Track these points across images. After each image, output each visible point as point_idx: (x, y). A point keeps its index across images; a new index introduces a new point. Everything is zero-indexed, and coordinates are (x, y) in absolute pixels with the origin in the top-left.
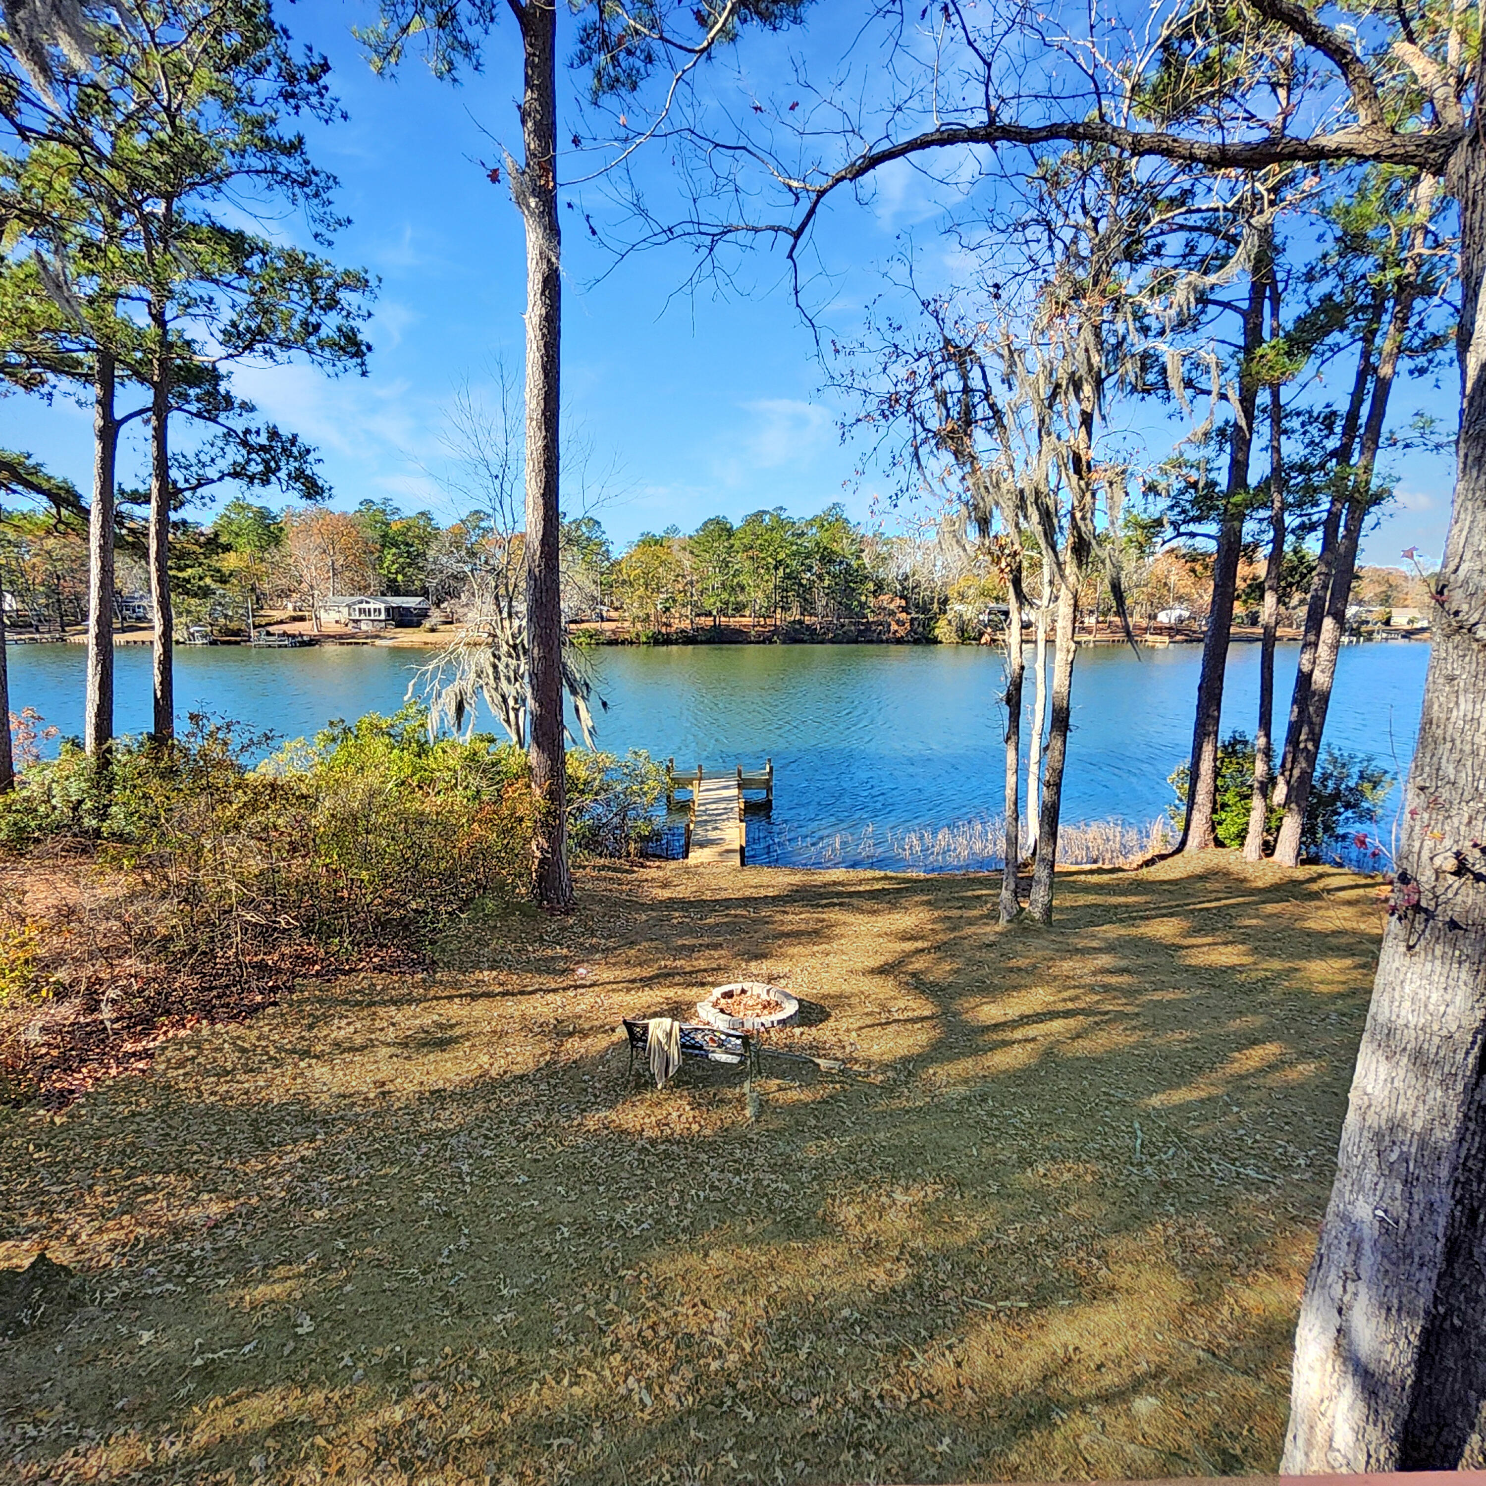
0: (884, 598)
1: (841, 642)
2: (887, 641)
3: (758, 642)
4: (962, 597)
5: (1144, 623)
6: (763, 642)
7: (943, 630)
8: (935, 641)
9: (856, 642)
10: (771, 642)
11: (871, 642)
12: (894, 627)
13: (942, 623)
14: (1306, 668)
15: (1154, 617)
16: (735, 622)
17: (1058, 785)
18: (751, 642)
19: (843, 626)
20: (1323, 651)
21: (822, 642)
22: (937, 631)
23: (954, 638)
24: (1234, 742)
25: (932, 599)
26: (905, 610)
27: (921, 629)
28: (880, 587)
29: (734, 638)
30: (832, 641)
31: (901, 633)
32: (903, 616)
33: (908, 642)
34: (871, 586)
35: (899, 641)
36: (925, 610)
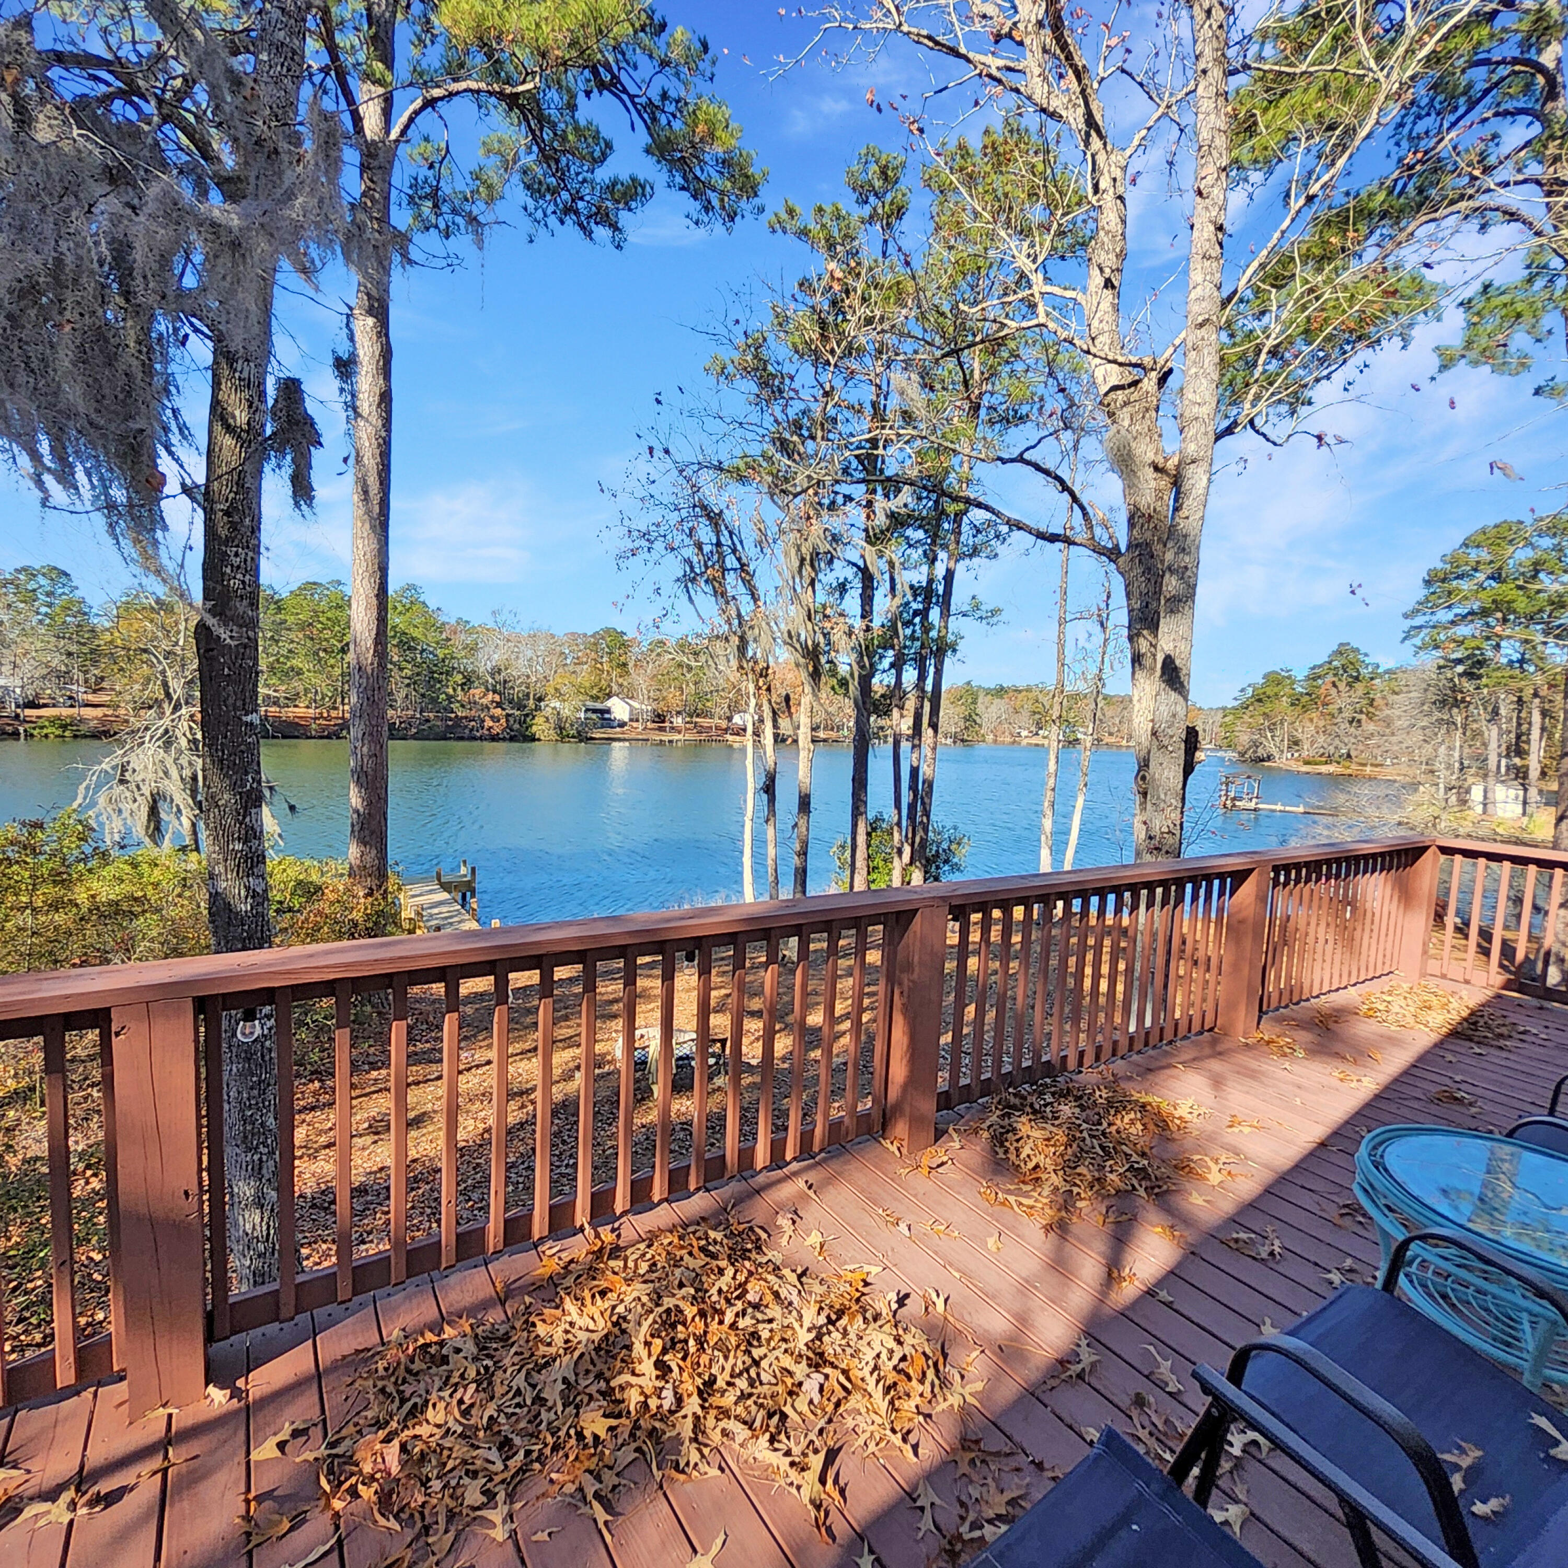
0: (476, 692)
1: (427, 739)
2: (481, 738)
3: (321, 737)
4: (558, 693)
5: (724, 724)
6: (328, 737)
7: (540, 727)
8: (533, 739)
9: (445, 739)
10: (338, 738)
11: (461, 739)
12: (488, 723)
13: (539, 720)
14: (915, 764)
15: (730, 719)
16: (290, 713)
17: (805, 854)
18: (311, 737)
19: (428, 721)
20: (926, 750)
21: (404, 738)
22: (534, 728)
23: (553, 734)
24: (877, 819)
25: (528, 695)
26: (499, 705)
27: (516, 726)
28: (468, 682)
29: (287, 732)
30: (414, 737)
31: (497, 730)
32: (498, 711)
33: (504, 739)
34: (459, 678)
35: (494, 738)
36: (521, 707)
